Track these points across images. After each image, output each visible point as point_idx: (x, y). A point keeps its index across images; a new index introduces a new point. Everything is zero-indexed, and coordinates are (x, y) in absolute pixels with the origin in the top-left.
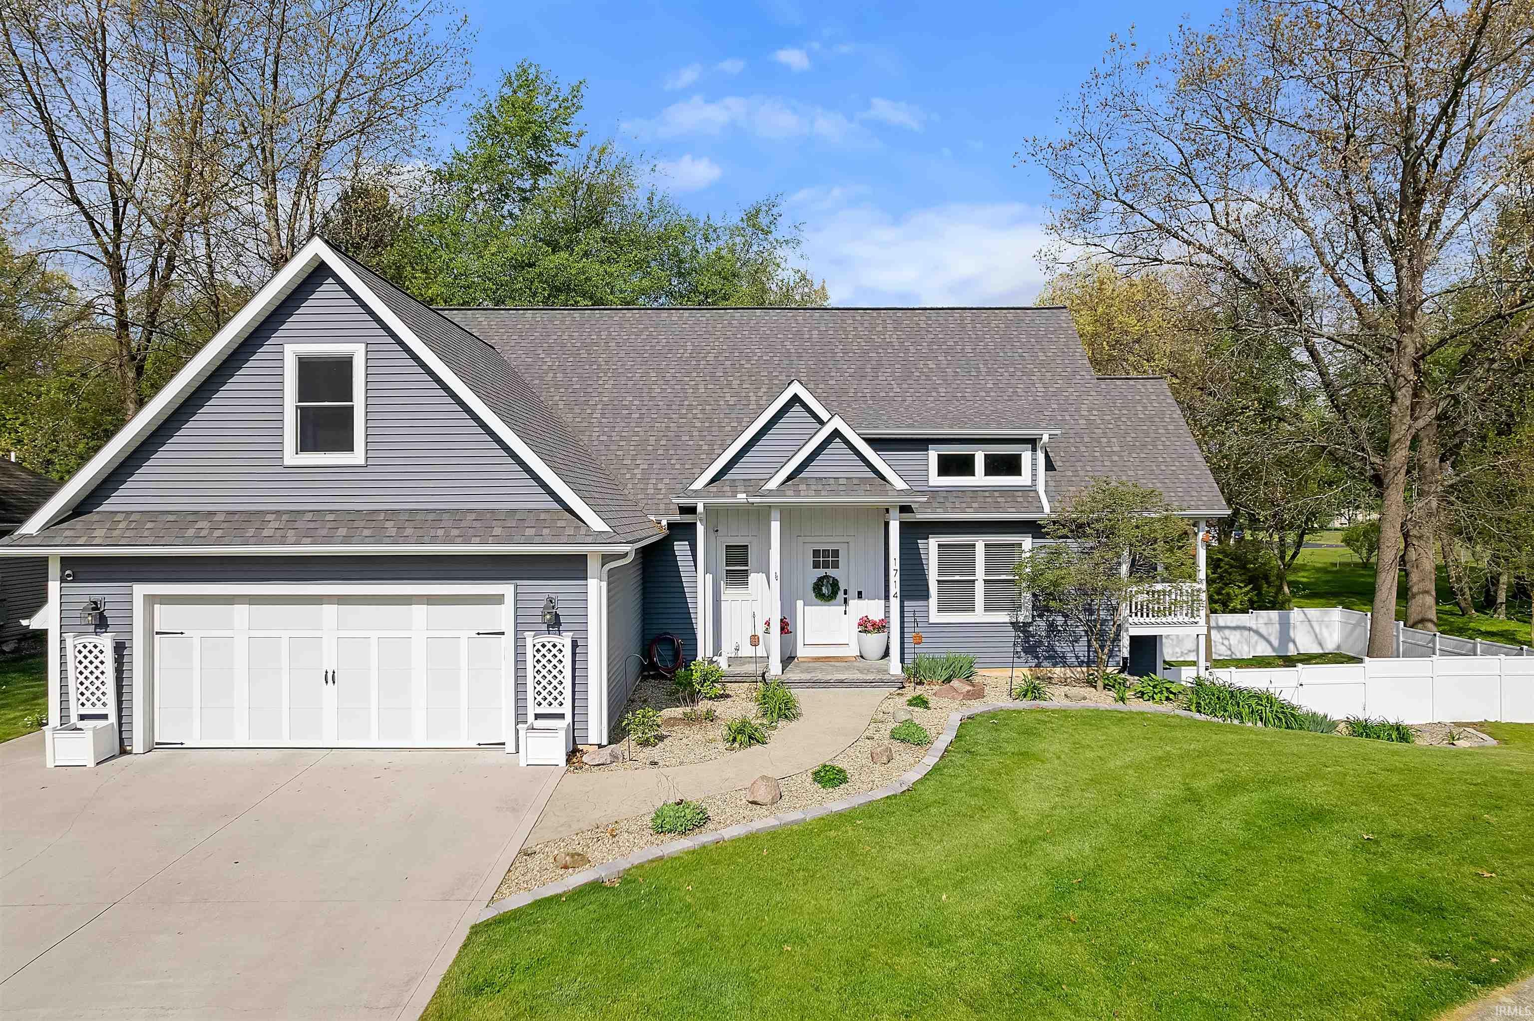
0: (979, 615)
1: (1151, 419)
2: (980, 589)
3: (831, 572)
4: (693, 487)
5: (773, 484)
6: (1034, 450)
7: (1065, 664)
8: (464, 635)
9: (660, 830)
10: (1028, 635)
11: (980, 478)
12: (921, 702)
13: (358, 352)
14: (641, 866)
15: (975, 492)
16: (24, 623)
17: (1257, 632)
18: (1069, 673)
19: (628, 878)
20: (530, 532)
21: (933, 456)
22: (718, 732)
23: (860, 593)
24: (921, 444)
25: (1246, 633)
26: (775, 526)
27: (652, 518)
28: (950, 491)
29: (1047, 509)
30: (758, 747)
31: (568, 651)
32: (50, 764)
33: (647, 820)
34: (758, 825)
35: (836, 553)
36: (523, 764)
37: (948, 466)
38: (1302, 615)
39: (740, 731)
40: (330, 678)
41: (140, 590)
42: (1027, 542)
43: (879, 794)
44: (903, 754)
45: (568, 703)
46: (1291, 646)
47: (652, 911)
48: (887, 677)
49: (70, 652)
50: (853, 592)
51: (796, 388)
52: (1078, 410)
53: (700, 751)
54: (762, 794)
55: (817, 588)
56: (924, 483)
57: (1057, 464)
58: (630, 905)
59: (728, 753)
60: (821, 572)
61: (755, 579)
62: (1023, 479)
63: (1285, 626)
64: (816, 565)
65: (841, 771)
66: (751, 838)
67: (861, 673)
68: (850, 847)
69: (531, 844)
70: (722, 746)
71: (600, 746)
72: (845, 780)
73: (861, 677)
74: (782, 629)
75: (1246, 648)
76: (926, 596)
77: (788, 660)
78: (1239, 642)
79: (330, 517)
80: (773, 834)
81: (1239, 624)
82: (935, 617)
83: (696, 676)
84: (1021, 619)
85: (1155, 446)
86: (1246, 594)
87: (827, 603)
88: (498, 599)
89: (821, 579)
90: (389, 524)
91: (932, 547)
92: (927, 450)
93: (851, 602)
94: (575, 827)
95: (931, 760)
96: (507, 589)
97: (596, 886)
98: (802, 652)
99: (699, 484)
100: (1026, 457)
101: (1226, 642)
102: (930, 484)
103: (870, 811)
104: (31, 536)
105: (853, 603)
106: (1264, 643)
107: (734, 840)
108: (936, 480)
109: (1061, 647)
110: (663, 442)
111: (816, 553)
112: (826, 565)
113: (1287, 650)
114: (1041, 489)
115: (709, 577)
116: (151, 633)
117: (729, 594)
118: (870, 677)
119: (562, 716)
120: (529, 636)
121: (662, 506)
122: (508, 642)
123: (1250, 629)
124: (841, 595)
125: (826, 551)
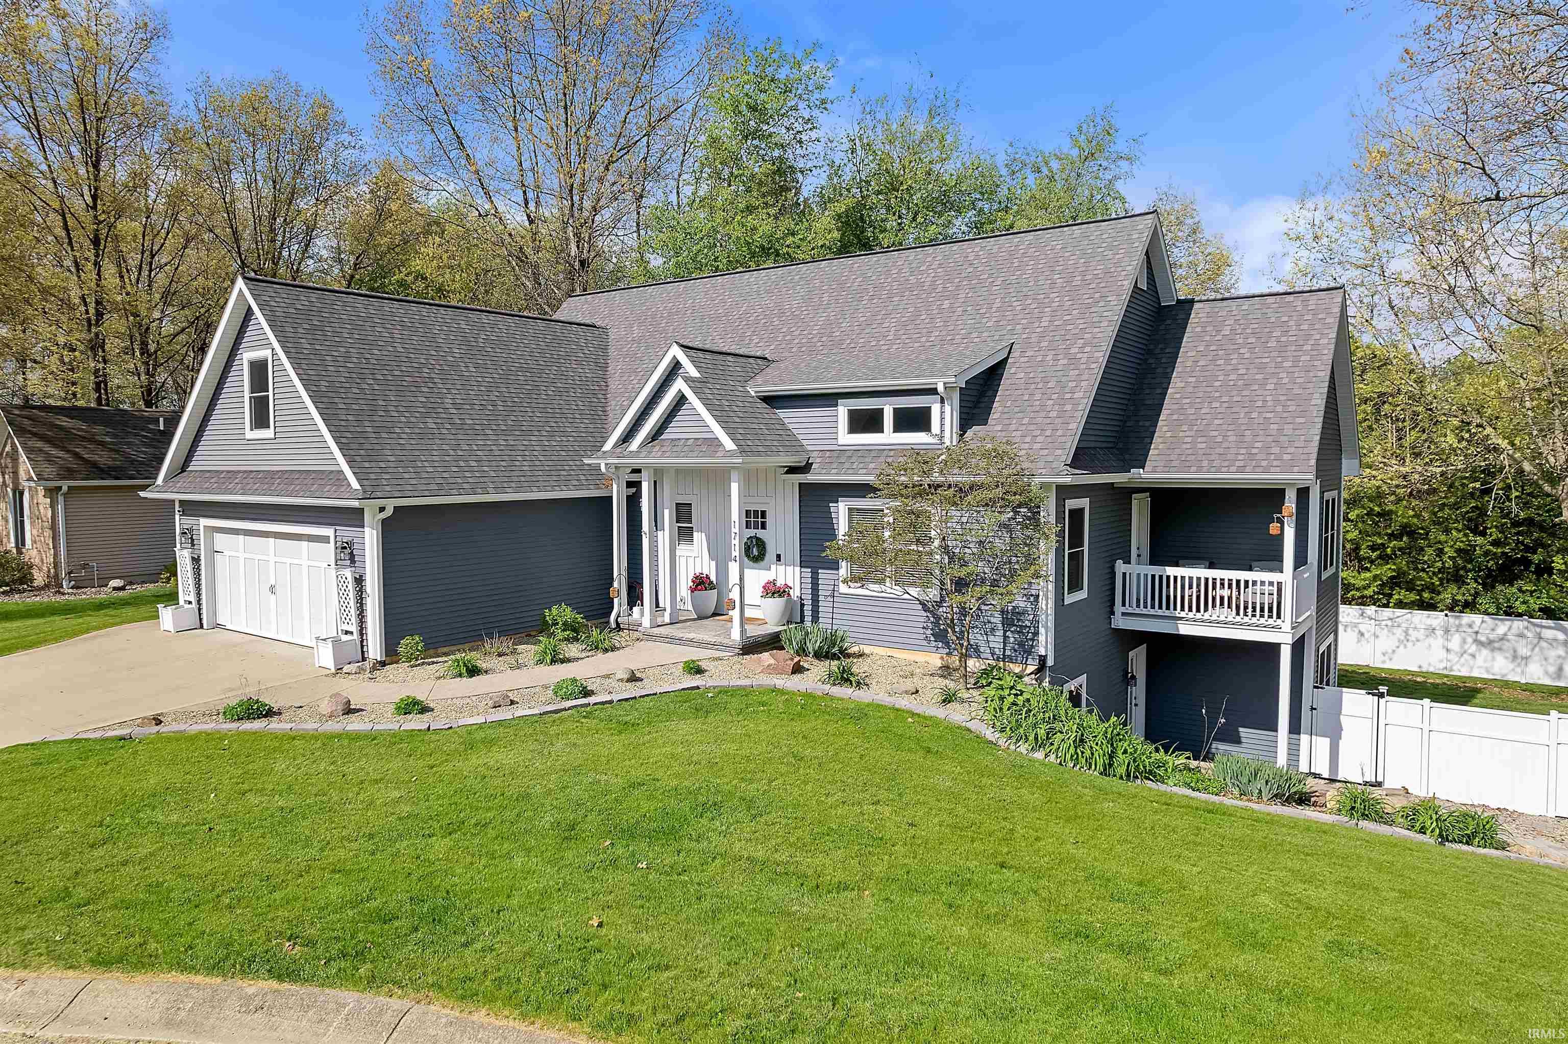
0: (889, 589)
3: (760, 533)
4: (604, 448)
5: (635, 445)
6: (940, 400)
7: (979, 658)
8: (322, 565)
9: (226, 715)
11: (890, 436)
12: (697, 668)
13: (269, 355)
15: (883, 450)
21: (842, 411)
23: (779, 557)
24: (829, 399)
28: (859, 449)
31: (351, 583)
32: (162, 628)
35: (764, 514)
36: (318, 665)
37: (858, 422)
40: (273, 590)
41: (204, 522)
45: (356, 625)
50: (773, 555)
55: (748, 548)
56: (834, 442)
60: (752, 532)
61: (698, 537)
62: (934, 436)
64: (747, 526)
73: (708, 638)
82: (845, 587)
84: (929, 599)
87: (755, 565)
88: (329, 538)
89: (751, 539)
91: (841, 510)
92: (836, 405)
96: (328, 531)
99: (608, 446)
100: (935, 410)
102: (840, 443)
104: (161, 487)
105: (771, 566)
108: (845, 438)
109: (975, 636)
111: (748, 513)
112: (756, 527)
116: (213, 551)
117: (683, 550)
119: (352, 633)
124: (766, 558)
125: (756, 512)
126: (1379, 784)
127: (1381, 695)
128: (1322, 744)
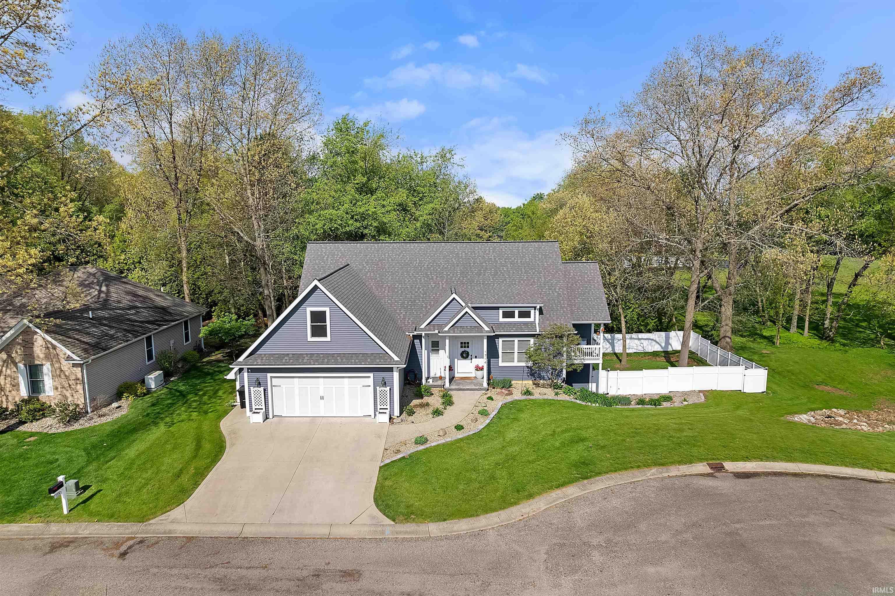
0: (516, 364)
1: (589, 281)
2: (516, 355)
3: (466, 349)
4: (421, 327)
5: (446, 329)
6: (535, 309)
7: (544, 379)
8: (359, 386)
9: (416, 443)
10: (532, 370)
11: (517, 319)
12: (490, 398)
13: (327, 310)
14: (413, 453)
15: (515, 323)
16: (225, 377)
17: (655, 341)
18: (545, 382)
19: (410, 456)
20: (378, 361)
21: (501, 311)
22: (430, 410)
23: (476, 357)
24: (497, 308)
25: (650, 341)
26: (447, 341)
27: (407, 333)
28: (506, 323)
29: (538, 330)
30: (441, 416)
31: (388, 392)
32: (251, 422)
33: (413, 440)
34: (440, 442)
35: (468, 343)
36: (377, 422)
37: (506, 315)
38: (675, 334)
39: (436, 412)
40: (322, 398)
41: (269, 375)
42: (532, 340)
43: (471, 433)
44: (481, 419)
45: (389, 405)
46: (670, 347)
47: (417, 463)
48: (482, 388)
49: (252, 392)
50: (474, 356)
51: (454, 296)
52: (555, 289)
53: (425, 417)
54: (441, 433)
55: (462, 355)
56: (498, 320)
57: (544, 312)
58: (412, 462)
59: (433, 419)
60: (463, 349)
61: (441, 352)
62: (531, 319)
63: (667, 338)
64: (461, 347)
65: (462, 426)
66: (438, 445)
67: (475, 386)
68: (461, 448)
69: (386, 447)
70: (431, 416)
71: (398, 417)
72: (463, 428)
73: (474, 387)
74: (450, 370)
75: (650, 348)
76: (498, 357)
77: (452, 379)
78: (647, 345)
79: (321, 356)
80: (443, 444)
81: (648, 337)
82: (501, 364)
83: (423, 390)
84: (529, 365)
85: (589, 294)
86: (655, 322)
87: (465, 359)
88: (369, 377)
89: (463, 352)
90: (338, 358)
91: (500, 342)
92: (499, 310)
93: (473, 359)
94: (396, 442)
95: (488, 421)
96: (371, 375)
97: (403, 458)
98: (457, 375)
99: (423, 326)
100: (532, 312)
101: (642, 345)
102: (500, 321)
103: (468, 438)
104: (241, 362)
105: (474, 360)
106: (658, 346)
107: (434, 446)
108: (501, 319)
109: (543, 374)
110: (410, 303)
111: (462, 343)
112: (465, 347)
113: (668, 348)
114: (537, 322)
115: (426, 351)
116: (272, 386)
117: (433, 357)
118: (477, 388)
119: (387, 409)
120: (378, 388)
121: (410, 329)
122: (371, 389)
123: (652, 340)
124: (470, 357)
125: (465, 343)
126: (608, 394)
127: (609, 371)
128: (594, 385)
